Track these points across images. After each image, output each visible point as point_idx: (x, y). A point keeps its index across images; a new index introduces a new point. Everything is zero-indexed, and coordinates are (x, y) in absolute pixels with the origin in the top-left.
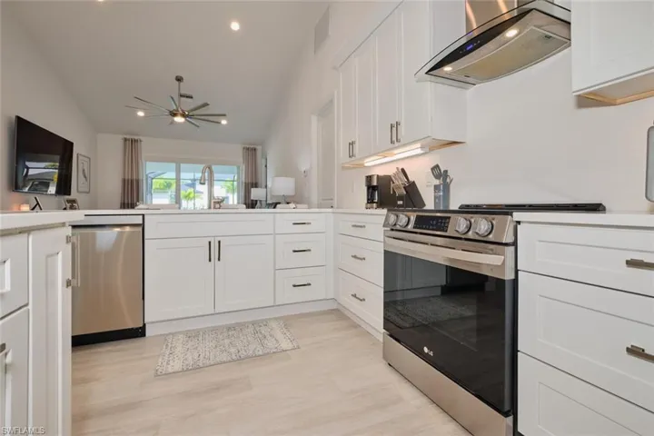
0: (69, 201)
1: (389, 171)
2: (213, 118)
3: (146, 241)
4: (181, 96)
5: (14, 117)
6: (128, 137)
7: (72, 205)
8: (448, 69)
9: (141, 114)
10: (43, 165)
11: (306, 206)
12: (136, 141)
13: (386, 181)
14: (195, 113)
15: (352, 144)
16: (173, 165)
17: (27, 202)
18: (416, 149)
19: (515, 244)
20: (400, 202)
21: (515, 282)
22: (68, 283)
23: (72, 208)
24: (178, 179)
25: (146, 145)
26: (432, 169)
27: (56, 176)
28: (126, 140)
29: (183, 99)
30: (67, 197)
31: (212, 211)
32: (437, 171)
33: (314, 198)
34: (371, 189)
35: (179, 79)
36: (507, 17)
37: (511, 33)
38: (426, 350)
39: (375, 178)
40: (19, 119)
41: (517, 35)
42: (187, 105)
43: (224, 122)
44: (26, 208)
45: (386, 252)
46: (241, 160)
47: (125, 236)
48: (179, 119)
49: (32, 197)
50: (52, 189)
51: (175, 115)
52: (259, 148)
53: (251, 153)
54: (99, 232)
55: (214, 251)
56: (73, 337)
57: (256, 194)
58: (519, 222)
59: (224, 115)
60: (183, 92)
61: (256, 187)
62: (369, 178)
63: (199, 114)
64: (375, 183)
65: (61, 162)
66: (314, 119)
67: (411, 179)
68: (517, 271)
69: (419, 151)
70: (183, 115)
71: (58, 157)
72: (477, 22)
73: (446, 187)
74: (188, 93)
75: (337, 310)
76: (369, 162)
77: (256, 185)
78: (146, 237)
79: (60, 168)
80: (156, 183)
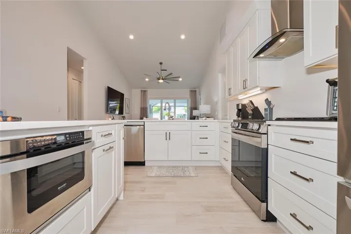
0: (123, 117)
1: (246, 102)
2: (175, 79)
3: (145, 131)
4: (162, 70)
5: (107, 87)
6: (143, 89)
7: (124, 118)
8: (262, 55)
9: (147, 80)
10: (115, 102)
11: (213, 119)
12: (145, 91)
13: (244, 106)
14: (167, 77)
15: (230, 89)
16: (160, 101)
17: (110, 117)
18: (257, 91)
19: (267, 134)
20: (250, 117)
21: (267, 149)
22: (123, 139)
23: (124, 119)
24: (162, 106)
25: (150, 92)
26: (266, 100)
27: (119, 106)
28: (142, 91)
29: (162, 71)
30: (122, 115)
31: (169, 120)
32: (268, 102)
33: (220, 115)
34: (239, 110)
35: (161, 63)
36: (278, 34)
37: (282, 40)
38: (242, 179)
39: (240, 105)
40: (108, 87)
41: (285, 42)
42: (164, 74)
43: (180, 79)
44: (110, 119)
45: (232, 138)
46: (189, 96)
47: (141, 129)
48: (161, 81)
49: (112, 115)
50: (117, 112)
51: (159, 79)
52: (197, 90)
53: (194, 93)
54: (132, 127)
55: (168, 136)
56: (125, 162)
57: (195, 113)
58: (270, 125)
59: (179, 77)
60: (162, 69)
61: (196, 109)
62: (238, 105)
63: (169, 78)
64: (240, 108)
65: (120, 101)
66: (220, 75)
67: (255, 105)
68: (268, 145)
69: (260, 92)
70: (163, 79)
71: (119, 99)
72: (279, 29)
73: (271, 110)
74: (165, 69)
75: (221, 166)
76: (241, 97)
77: (196, 108)
78: (145, 130)
79: (120, 104)
80: (154, 109)
